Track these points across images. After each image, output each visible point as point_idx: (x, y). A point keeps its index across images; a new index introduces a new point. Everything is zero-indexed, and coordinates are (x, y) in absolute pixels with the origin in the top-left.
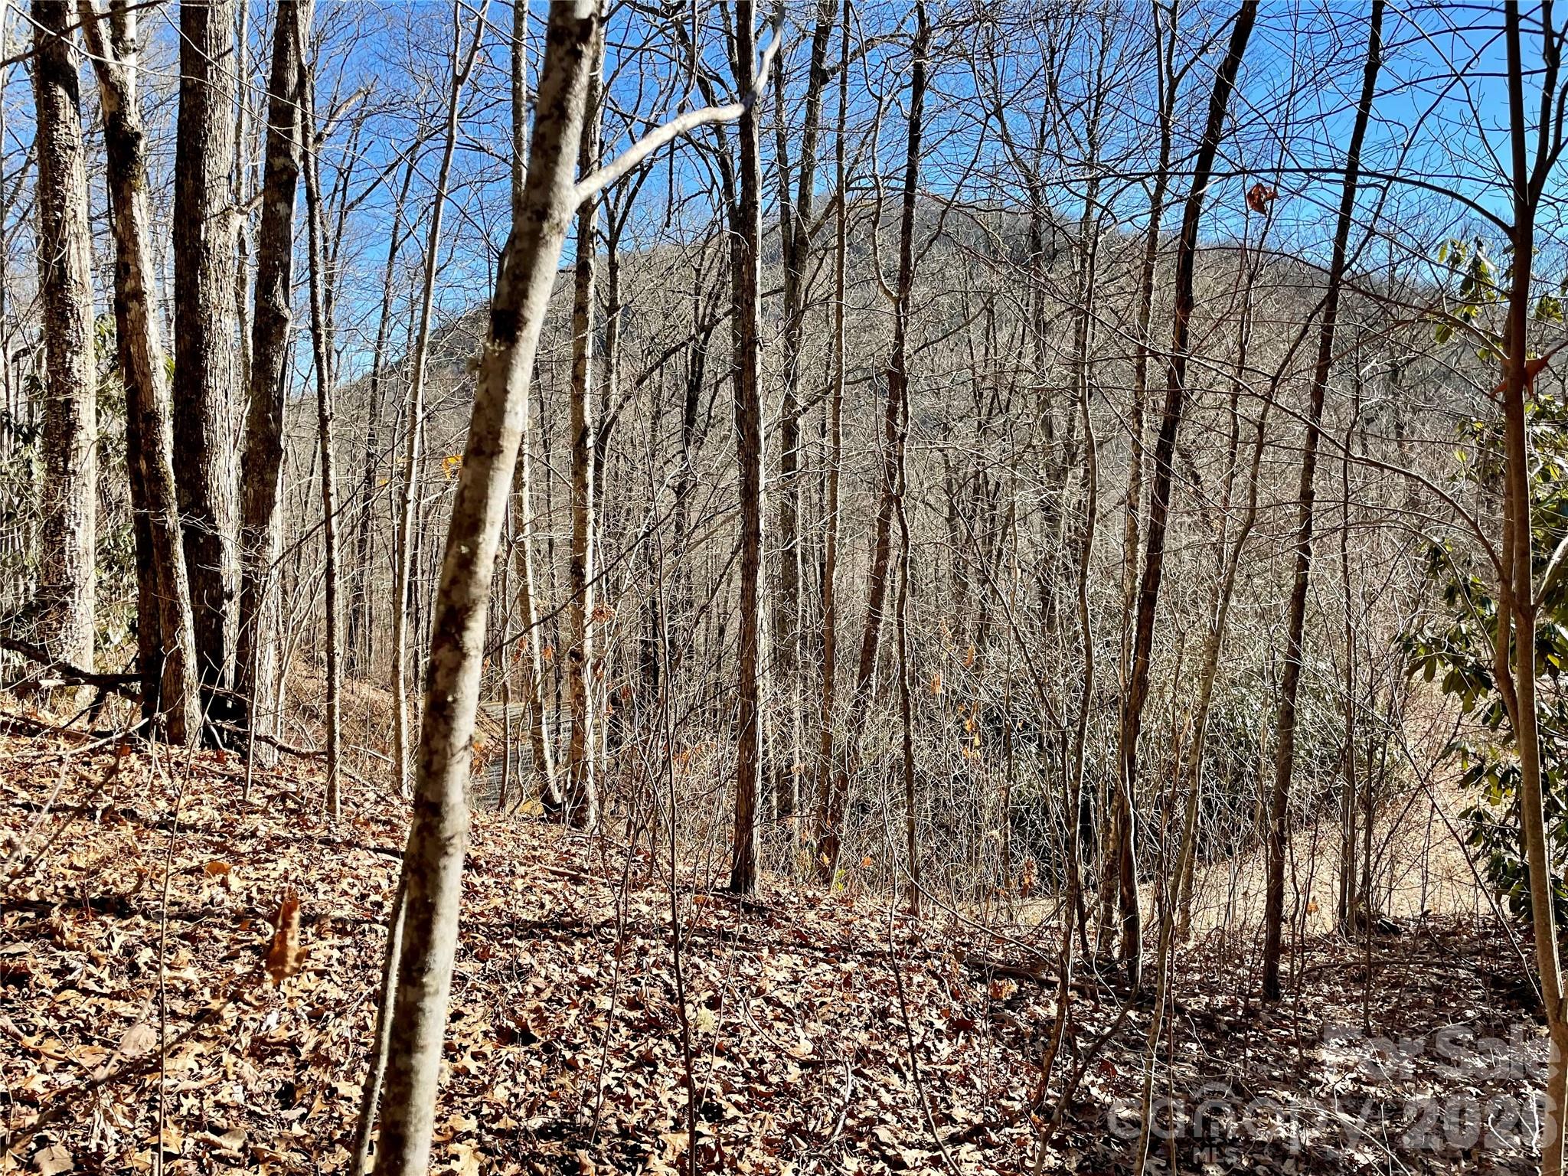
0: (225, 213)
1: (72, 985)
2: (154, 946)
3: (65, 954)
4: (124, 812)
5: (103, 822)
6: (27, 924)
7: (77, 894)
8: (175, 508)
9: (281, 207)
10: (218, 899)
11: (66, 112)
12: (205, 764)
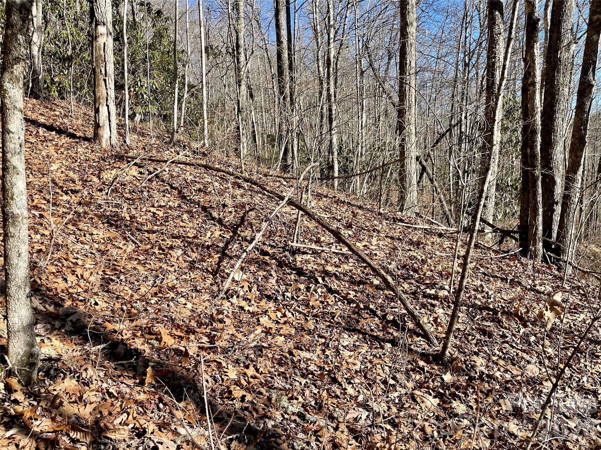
0: (569, 45)
1: (507, 342)
2: (535, 336)
3: (504, 330)
4: (518, 282)
5: (510, 284)
6: (490, 316)
7: (506, 309)
8: (539, 167)
9: (595, 37)
10: (558, 324)
11: (499, 20)
12: (544, 269)
